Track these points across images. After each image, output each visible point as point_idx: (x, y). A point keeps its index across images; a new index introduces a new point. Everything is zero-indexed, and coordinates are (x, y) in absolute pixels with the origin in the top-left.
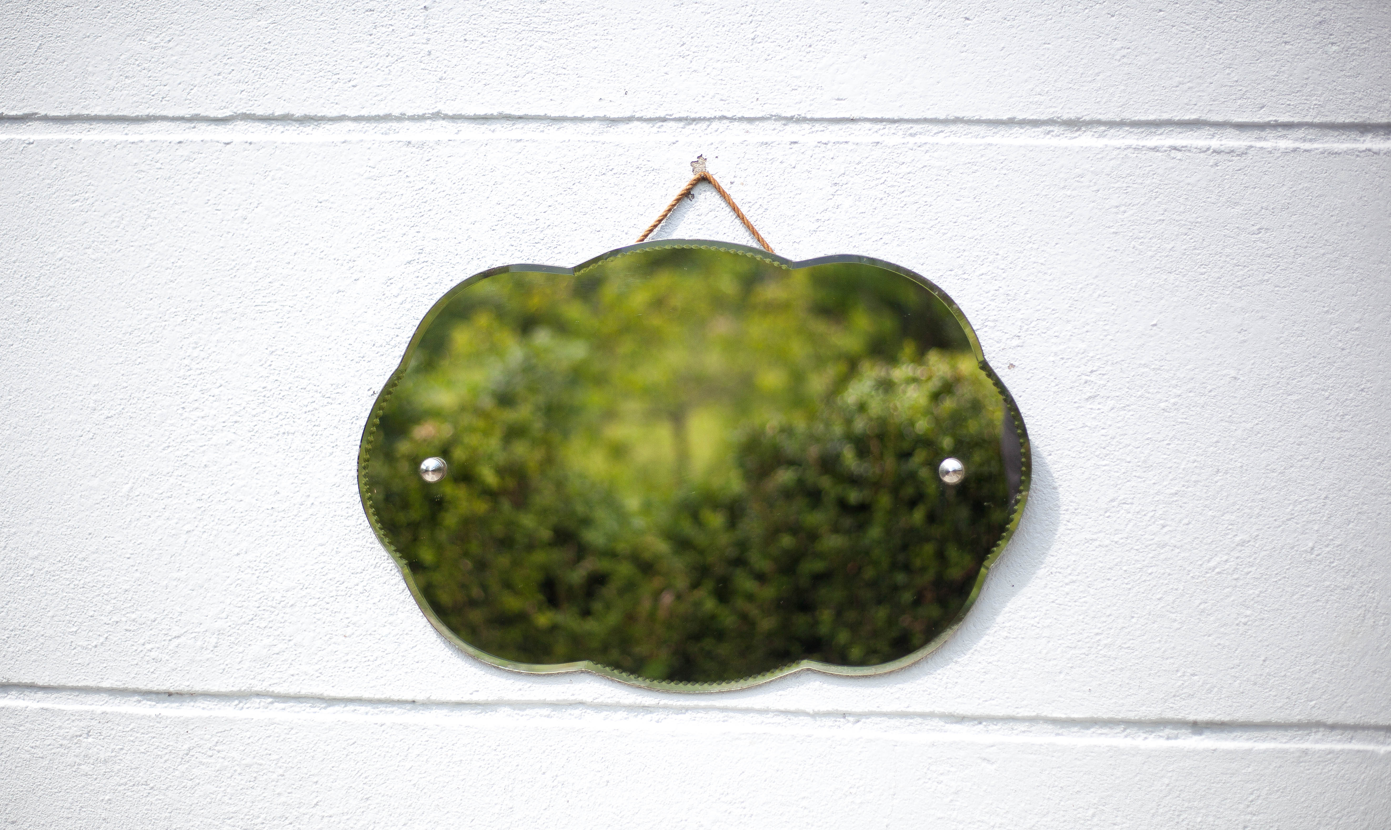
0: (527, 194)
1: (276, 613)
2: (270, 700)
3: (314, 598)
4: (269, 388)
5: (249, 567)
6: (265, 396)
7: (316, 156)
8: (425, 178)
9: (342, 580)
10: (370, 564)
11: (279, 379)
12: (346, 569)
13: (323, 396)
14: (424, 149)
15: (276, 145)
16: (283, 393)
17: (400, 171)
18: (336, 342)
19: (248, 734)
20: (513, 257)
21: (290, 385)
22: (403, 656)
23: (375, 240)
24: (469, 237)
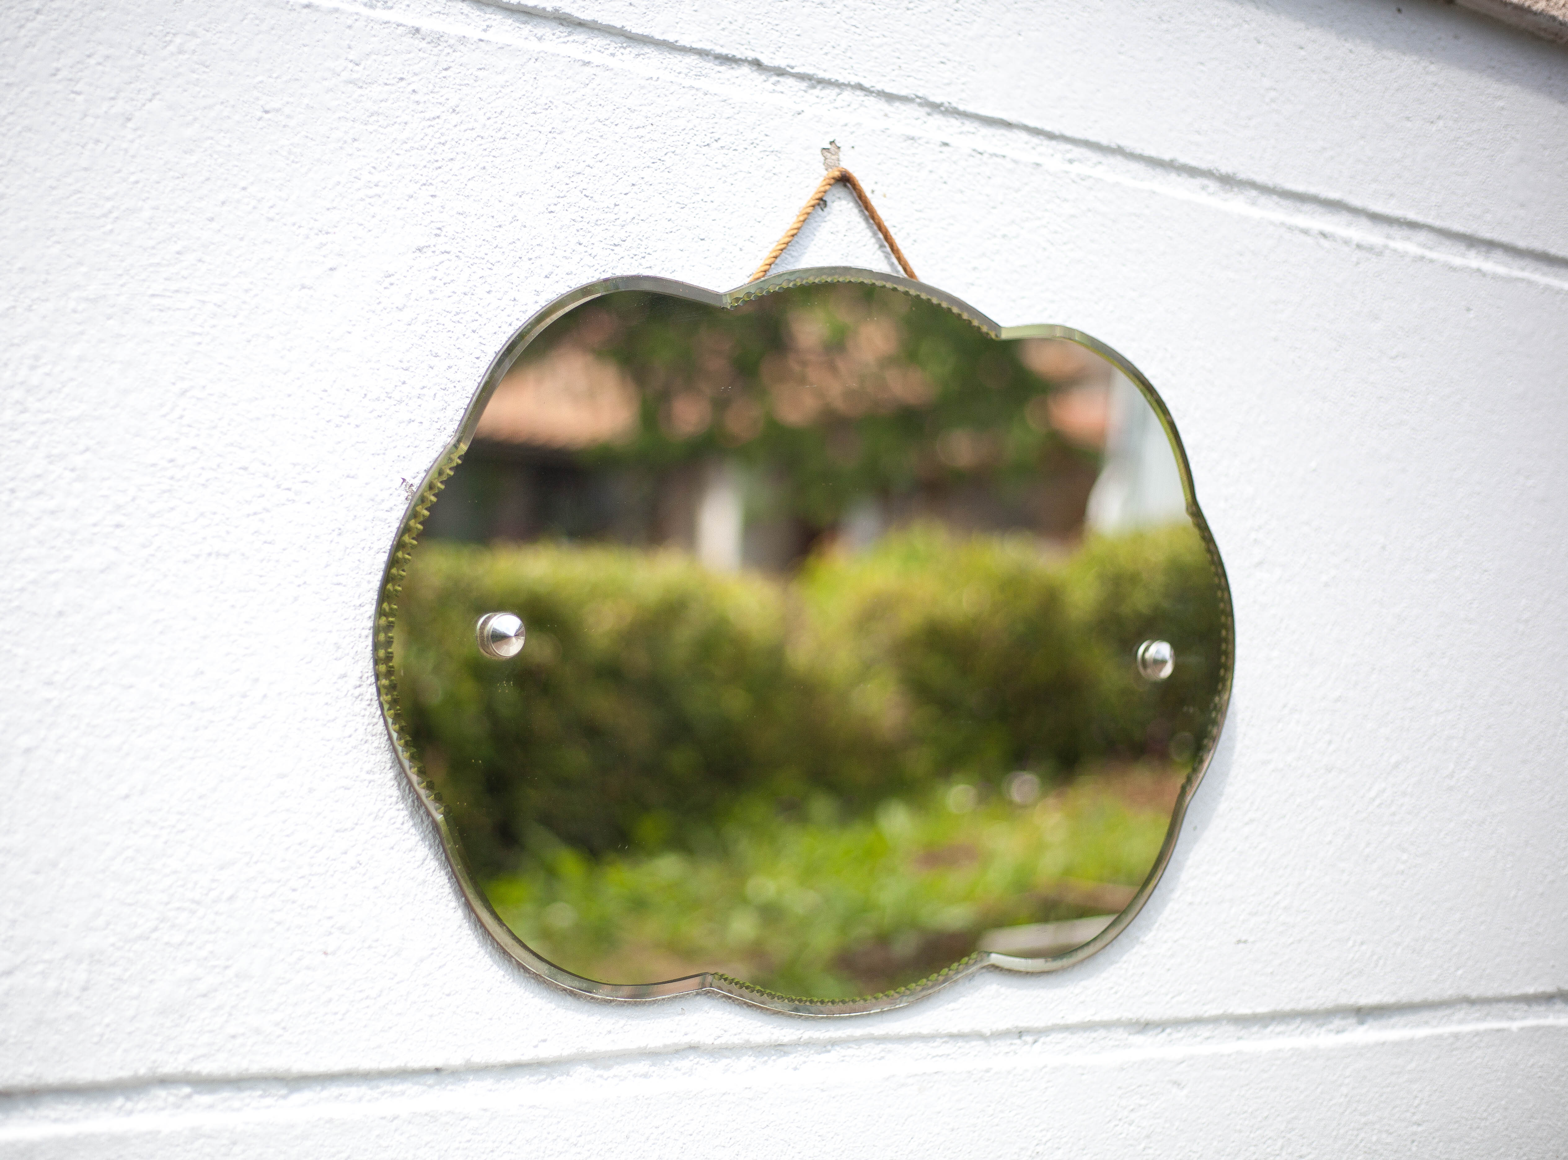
0: (599, 158)
1: (200, 914)
2: (187, 1090)
3: (270, 880)
4: (181, 460)
5: (148, 822)
6: (172, 478)
7: (257, 22)
8: (442, 100)
9: (320, 843)
11: (199, 445)
12: (326, 822)
13: (278, 486)
14: (440, 48)
16: (206, 475)
17: (402, 79)
18: (299, 382)
20: (582, 263)
21: (218, 460)
23: (362, 200)
24: (515, 219)
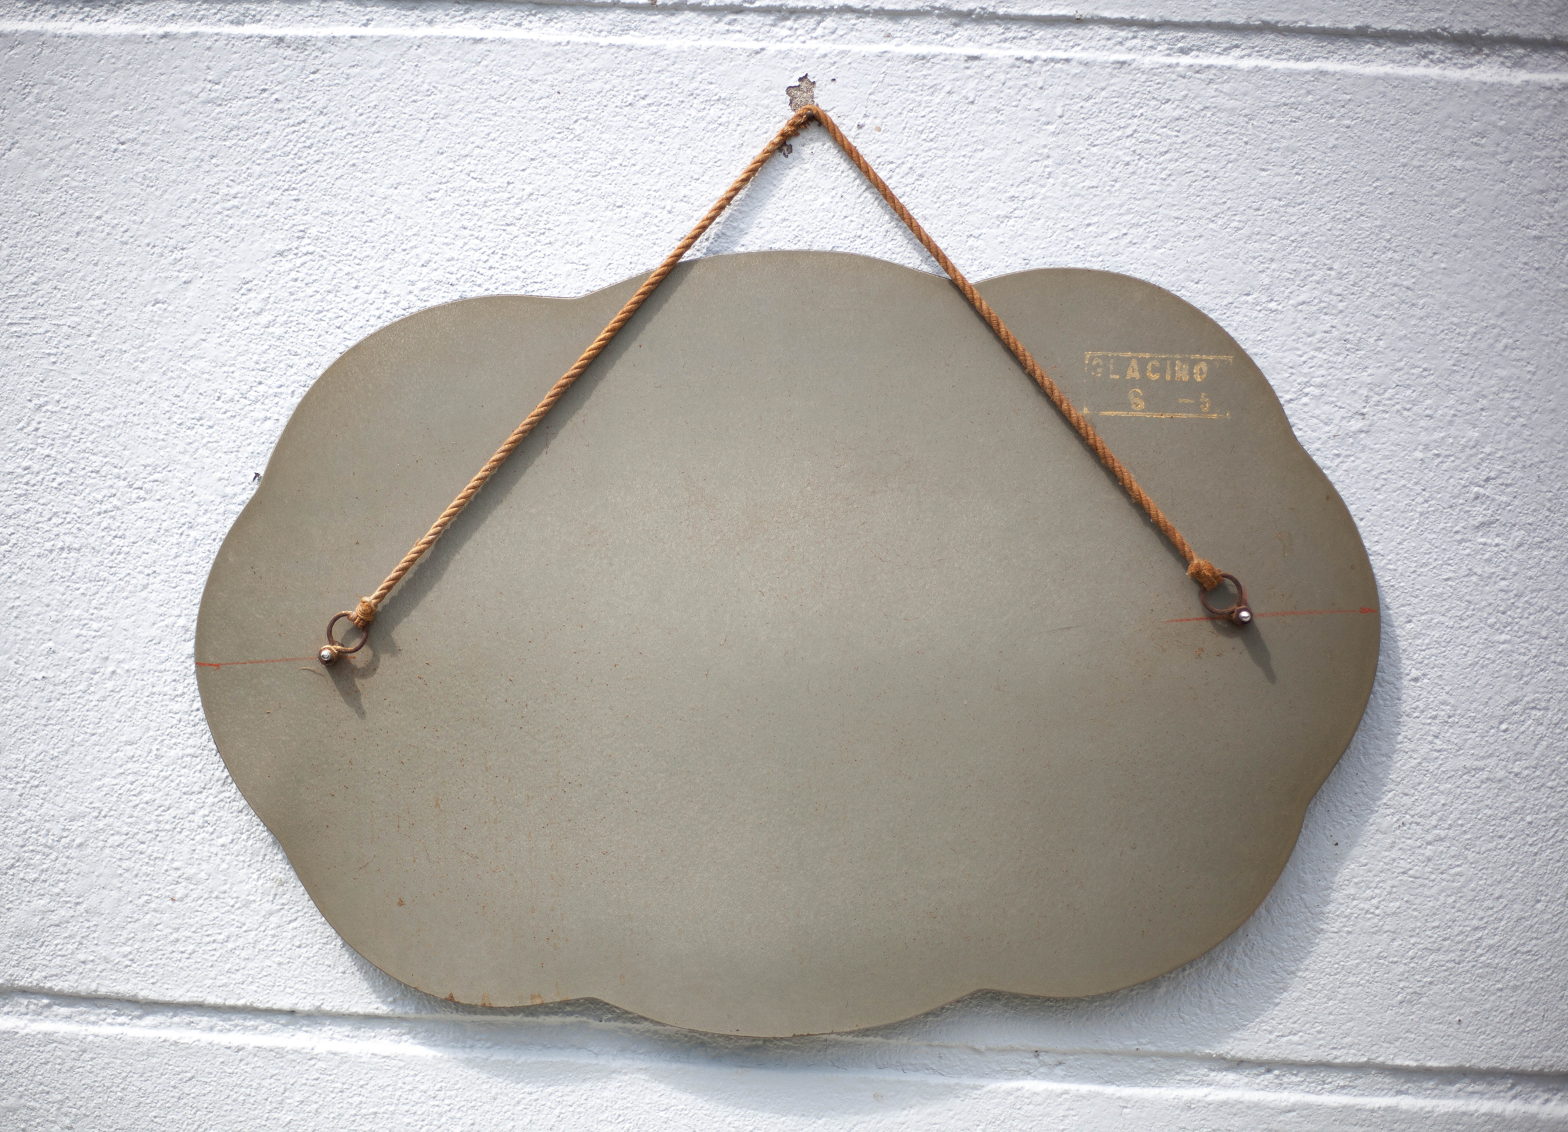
0: (492, 136)
1: (53, 857)
2: (46, 1001)
3: (118, 833)
4: (36, 468)
5: (5, 777)
6: (27, 483)
7: (113, 60)
8: (308, 104)
9: (167, 803)
10: (215, 778)
11: (53, 453)
12: (173, 785)
13: (130, 486)
14: (307, 53)
15: (43, 39)
16: (59, 480)
17: (264, 90)
18: (151, 391)
19: (10, 1058)
20: (466, 248)
21: (71, 465)
22: (273, 936)
23: (219, 213)
24: (388, 211)
